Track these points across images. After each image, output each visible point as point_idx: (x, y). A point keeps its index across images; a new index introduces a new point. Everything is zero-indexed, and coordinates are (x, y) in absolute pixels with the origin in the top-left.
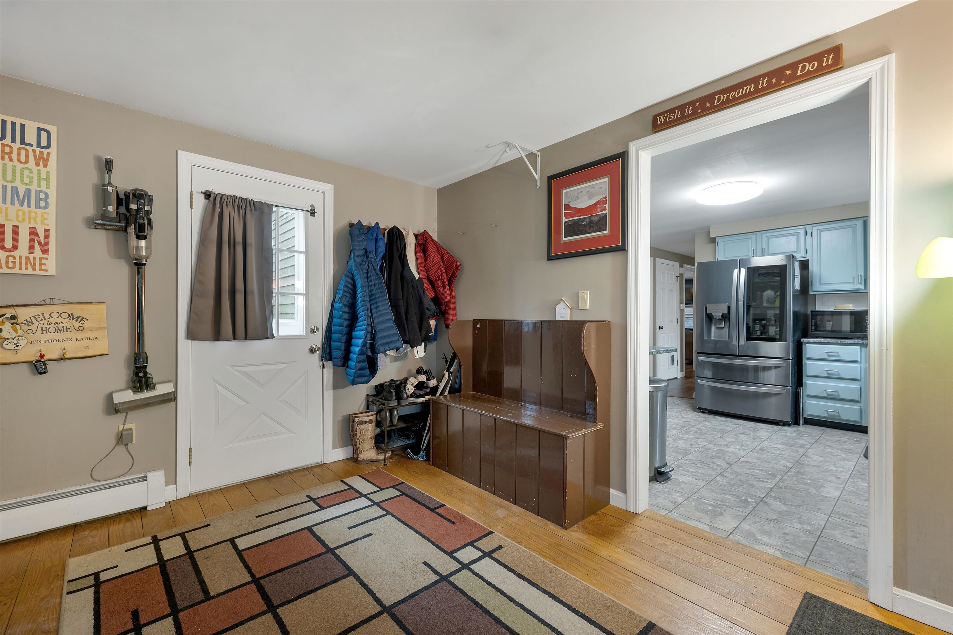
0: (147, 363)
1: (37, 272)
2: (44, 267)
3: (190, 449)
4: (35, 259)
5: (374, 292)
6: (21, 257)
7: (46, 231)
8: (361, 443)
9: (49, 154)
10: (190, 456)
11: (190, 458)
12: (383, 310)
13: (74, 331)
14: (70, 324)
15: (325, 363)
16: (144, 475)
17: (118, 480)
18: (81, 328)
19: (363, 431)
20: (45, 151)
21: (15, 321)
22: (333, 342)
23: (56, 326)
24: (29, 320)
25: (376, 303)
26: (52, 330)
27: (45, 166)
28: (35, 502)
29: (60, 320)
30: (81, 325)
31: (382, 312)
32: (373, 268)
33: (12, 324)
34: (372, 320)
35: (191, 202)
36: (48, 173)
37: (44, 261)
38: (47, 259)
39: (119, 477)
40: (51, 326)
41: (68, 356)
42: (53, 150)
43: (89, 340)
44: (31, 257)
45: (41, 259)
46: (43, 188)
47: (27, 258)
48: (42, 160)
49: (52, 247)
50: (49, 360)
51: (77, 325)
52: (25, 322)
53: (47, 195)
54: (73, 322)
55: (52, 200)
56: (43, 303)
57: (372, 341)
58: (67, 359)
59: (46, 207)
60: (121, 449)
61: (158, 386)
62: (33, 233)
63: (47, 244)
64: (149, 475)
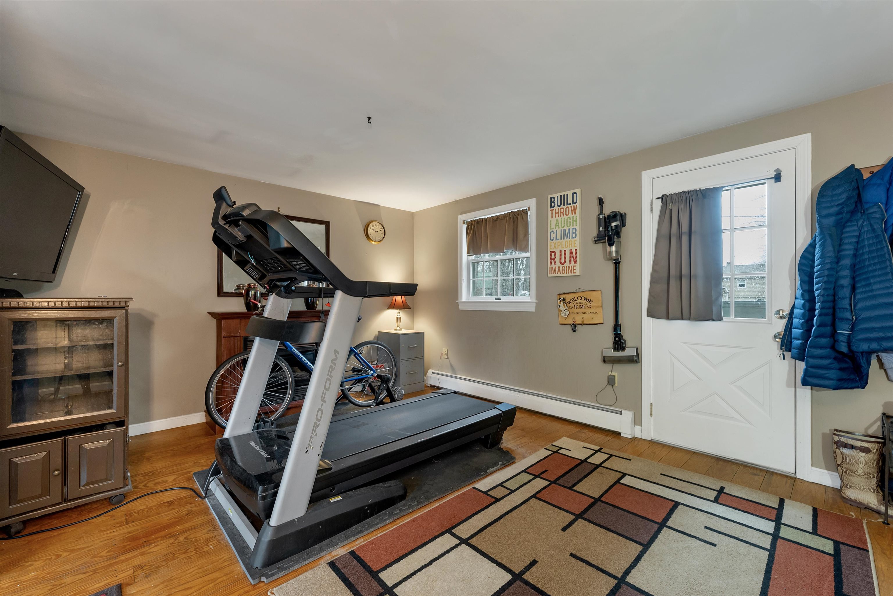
0: (620, 332)
1: (573, 274)
2: (575, 271)
3: (651, 403)
4: (571, 266)
5: (867, 263)
6: (567, 267)
7: (576, 250)
8: (846, 472)
9: (576, 206)
10: (651, 409)
11: (651, 411)
12: (877, 290)
13: (587, 308)
14: (585, 304)
15: (785, 353)
16: (620, 410)
17: (607, 407)
18: (590, 306)
19: (848, 458)
20: (575, 205)
21: (564, 302)
22: (794, 328)
23: (580, 304)
24: (570, 301)
25: (867, 278)
26: (578, 307)
27: (575, 213)
28: (574, 403)
29: (581, 301)
30: (590, 304)
31: (875, 293)
32: (869, 228)
33: (563, 303)
34: (854, 302)
35: (651, 208)
36: (576, 216)
37: (575, 268)
38: (576, 266)
39: (609, 406)
40: (578, 304)
41: (585, 322)
42: (578, 203)
43: (593, 314)
44: (570, 265)
45: (574, 266)
46: (575, 227)
47: (569, 267)
48: (574, 210)
49: (578, 259)
50: (577, 324)
51: (588, 304)
52: (569, 302)
53: (576, 229)
54: (587, 302)
55: (578, 232)
56: (576, 291)
57: (851, 333)
58: (584, 324)
59: (575, 237)
60: (609, 387)
61: (627, 349)
62: (571, 253)
63: (576, 257)
64: (623, 411)
